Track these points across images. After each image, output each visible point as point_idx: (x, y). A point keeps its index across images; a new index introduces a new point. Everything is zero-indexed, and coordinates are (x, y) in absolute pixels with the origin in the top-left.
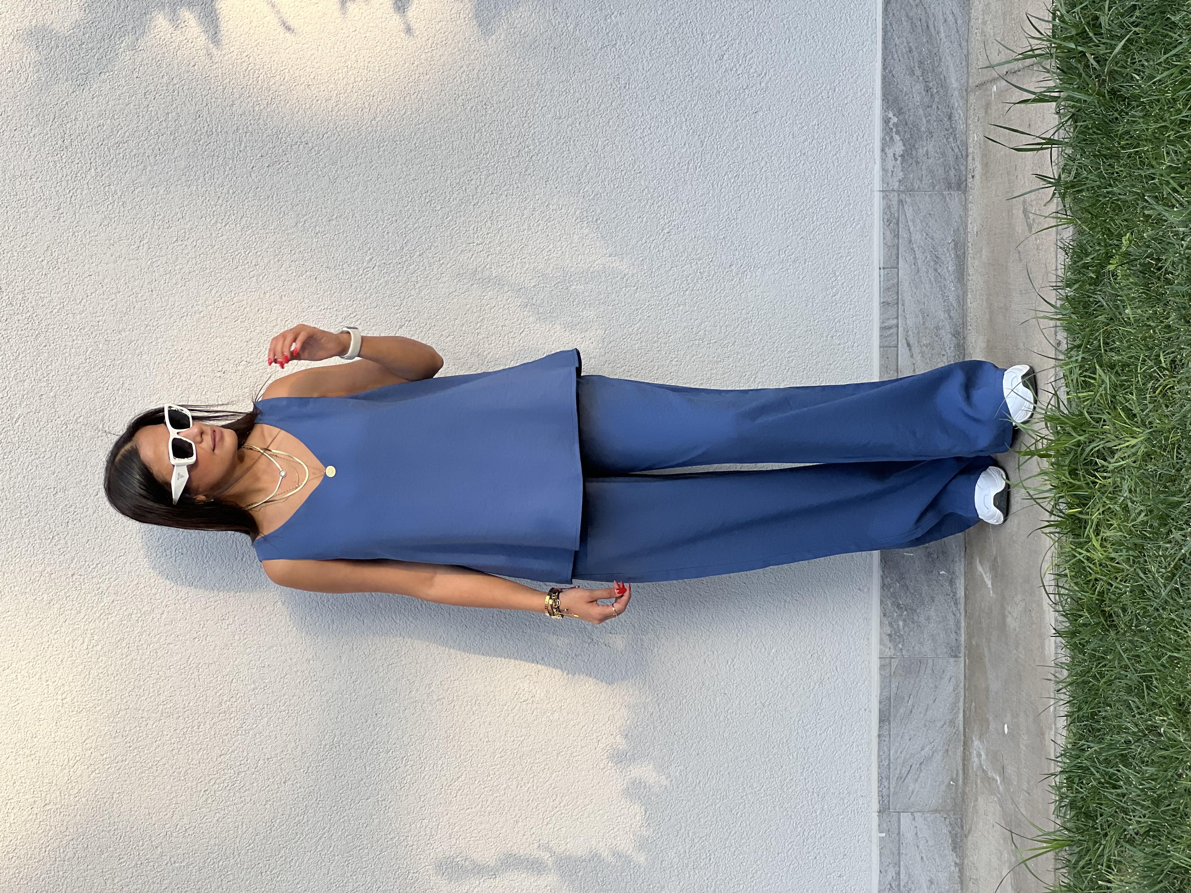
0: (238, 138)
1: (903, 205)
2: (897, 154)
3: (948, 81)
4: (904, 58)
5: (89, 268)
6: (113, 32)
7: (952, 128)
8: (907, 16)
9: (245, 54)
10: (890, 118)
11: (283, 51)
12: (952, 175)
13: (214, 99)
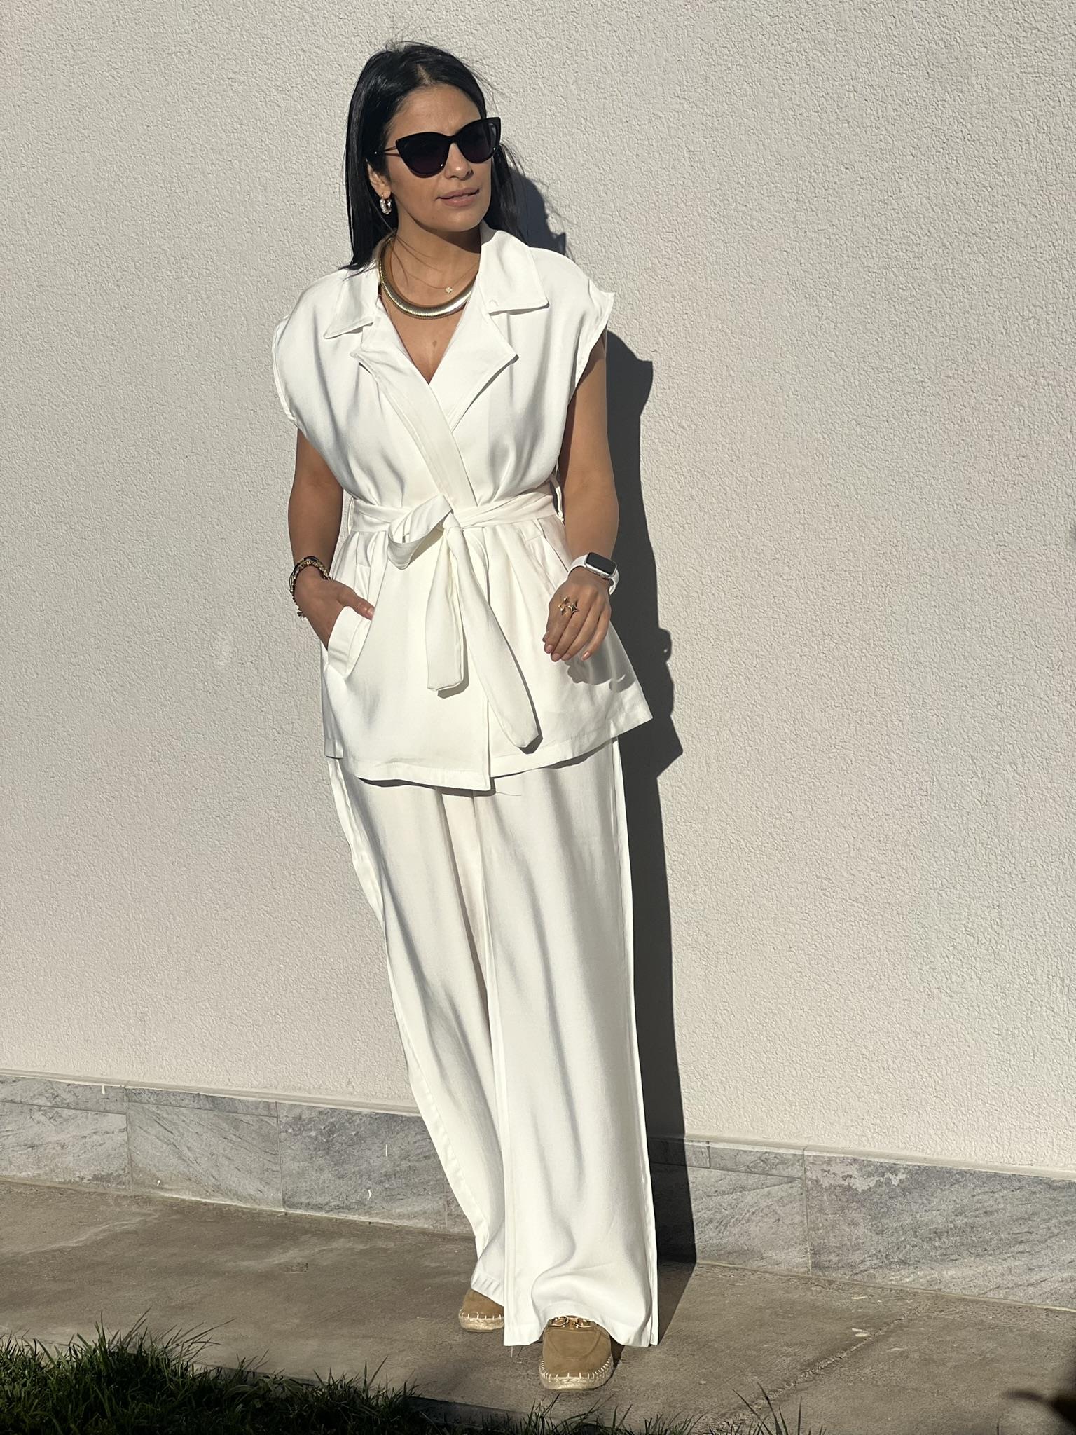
0: (822, 228)
1: (788, 1183)
2: (852, 1180)
3: (951, 1264)
4: (977, 1202)
5: (648, 30)
6: (950, 30)
7: (890, 1264)
8: (1032, 1214)
9: (932, 230)
10: (896, 1175)
11: (938, 285)
12: (830, 1257)
13: (869, 187)
